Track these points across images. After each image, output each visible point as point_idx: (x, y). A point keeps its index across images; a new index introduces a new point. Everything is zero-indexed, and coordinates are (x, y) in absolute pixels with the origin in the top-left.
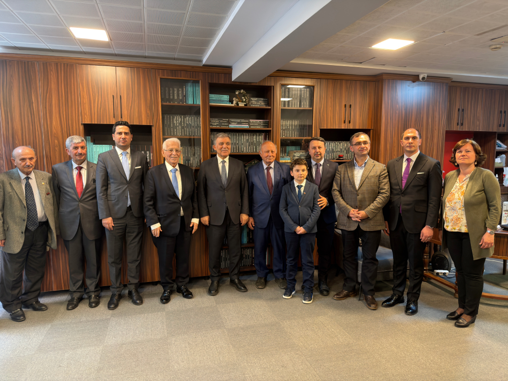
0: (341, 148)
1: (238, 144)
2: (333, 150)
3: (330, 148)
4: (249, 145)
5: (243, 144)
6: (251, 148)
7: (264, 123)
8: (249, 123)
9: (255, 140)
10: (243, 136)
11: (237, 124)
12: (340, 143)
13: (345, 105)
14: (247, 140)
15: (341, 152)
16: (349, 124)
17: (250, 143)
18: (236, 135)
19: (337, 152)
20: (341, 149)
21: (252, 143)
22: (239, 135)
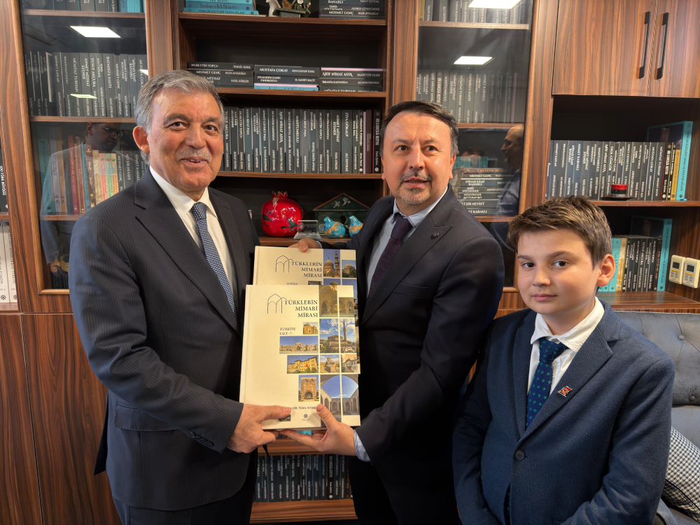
0: (621, 162)
1: (282, 145)
2: (592, 167)
3: (585, 161)
4: (319, 151)
5: (298, 146)
6: (324, 159)
7: (366, 79)
8: (318, 79)
9: (336, 132)
10: (301, 119)
11: (279, 82)
12: (616, 148)
13: (648, 15)
14: (313, 134)
15: (620, 176)
16: (655, 82)
17: (321, 142)
18: (277, 117)
19: (605, 174)
20: (620, 167)
21: (328, 142)
22: (286, 117)
